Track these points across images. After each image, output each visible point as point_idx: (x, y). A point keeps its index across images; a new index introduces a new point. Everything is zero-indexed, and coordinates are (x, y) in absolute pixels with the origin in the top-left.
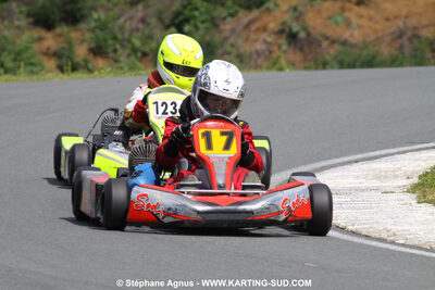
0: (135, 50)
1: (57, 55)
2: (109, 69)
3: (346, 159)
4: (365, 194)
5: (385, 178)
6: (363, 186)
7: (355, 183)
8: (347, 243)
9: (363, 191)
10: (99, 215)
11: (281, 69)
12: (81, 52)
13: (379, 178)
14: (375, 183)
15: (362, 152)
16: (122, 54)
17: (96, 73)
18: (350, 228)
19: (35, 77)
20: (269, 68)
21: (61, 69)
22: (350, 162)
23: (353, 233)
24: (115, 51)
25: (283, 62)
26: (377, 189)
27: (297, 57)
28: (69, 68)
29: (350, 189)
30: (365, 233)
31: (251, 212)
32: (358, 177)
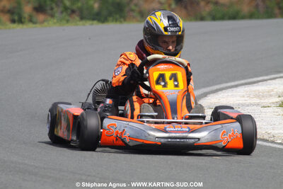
3: (233, 84)
4: (250, 108)
5: (263, 97)
6: (247, 102)
7: (242, 101)
9: (248, 106)
13: (258, 96)
14: (256, 101)
15: (244, 78)
22: (236, 86)
26: (258, 105)
29: (239, 105)
32: (244, 96)
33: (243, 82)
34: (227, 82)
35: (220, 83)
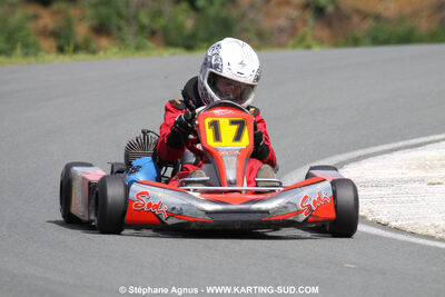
0: (142, 28)
1: (55, 34)
2: (115, 49)
3: (386, 147)
4: (409, 185)
5: (431, 167)
6: (406, 177)
7: (397, 174)
8: (390, 240)
9: (406, 182)
10: (92, 217)
11: (308, 47)
12: (82, 31)
13: (423, 167)
14: (420, 174)
15: (403, 139)
16: (128, 32)
17: (101, 53)
18: (393, 224)
19: (32, 59)
20: (294, 46)
21: (61, 50)
23: (397, 230)
24: (120, 29)
25: (309, 39)
26: (422, 180)
27: (325, 33)
28: (71, 48)
29: (392, 180)
30: (410, 230)
31: (267, 212)
32: (401, 167)
33: (401, 144)
34: (376, 145)
35: (366, 147)
